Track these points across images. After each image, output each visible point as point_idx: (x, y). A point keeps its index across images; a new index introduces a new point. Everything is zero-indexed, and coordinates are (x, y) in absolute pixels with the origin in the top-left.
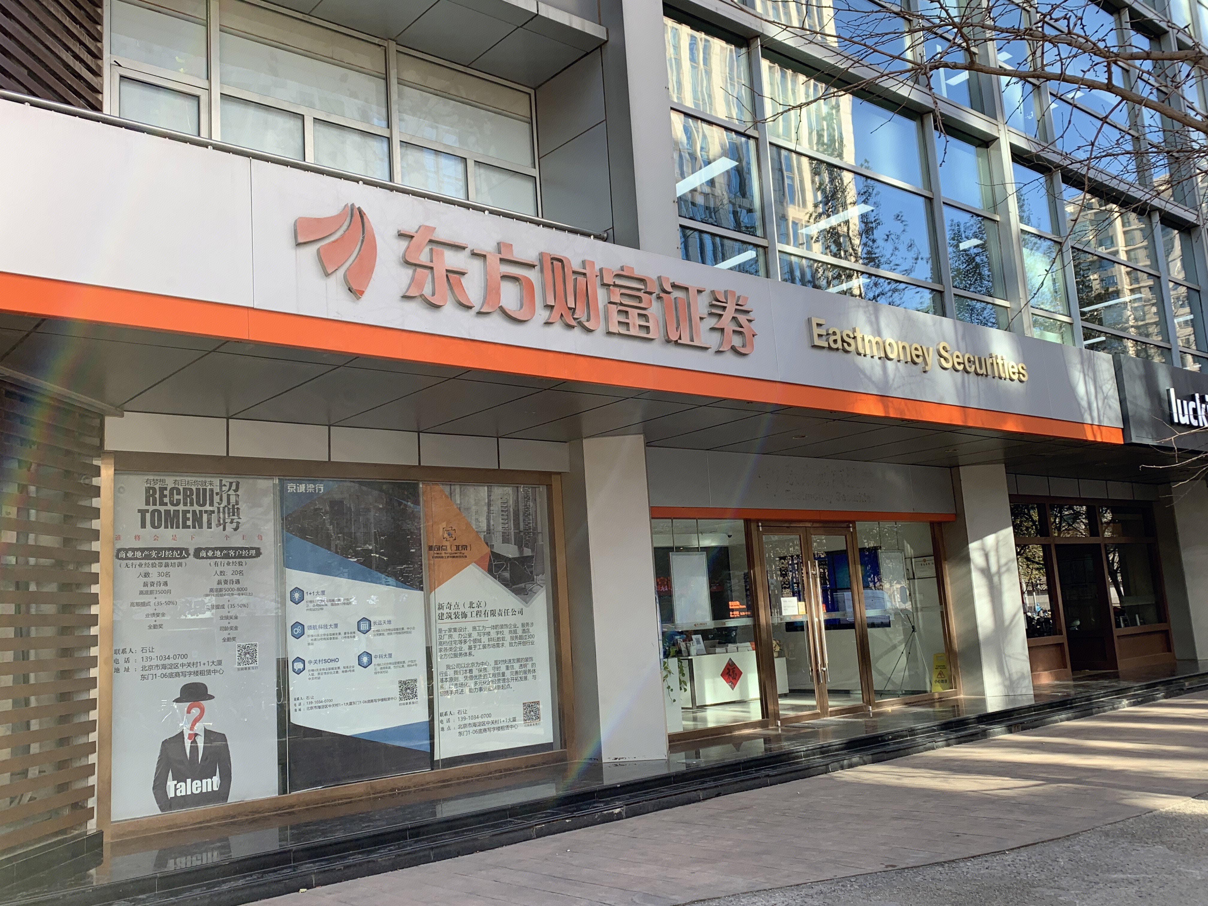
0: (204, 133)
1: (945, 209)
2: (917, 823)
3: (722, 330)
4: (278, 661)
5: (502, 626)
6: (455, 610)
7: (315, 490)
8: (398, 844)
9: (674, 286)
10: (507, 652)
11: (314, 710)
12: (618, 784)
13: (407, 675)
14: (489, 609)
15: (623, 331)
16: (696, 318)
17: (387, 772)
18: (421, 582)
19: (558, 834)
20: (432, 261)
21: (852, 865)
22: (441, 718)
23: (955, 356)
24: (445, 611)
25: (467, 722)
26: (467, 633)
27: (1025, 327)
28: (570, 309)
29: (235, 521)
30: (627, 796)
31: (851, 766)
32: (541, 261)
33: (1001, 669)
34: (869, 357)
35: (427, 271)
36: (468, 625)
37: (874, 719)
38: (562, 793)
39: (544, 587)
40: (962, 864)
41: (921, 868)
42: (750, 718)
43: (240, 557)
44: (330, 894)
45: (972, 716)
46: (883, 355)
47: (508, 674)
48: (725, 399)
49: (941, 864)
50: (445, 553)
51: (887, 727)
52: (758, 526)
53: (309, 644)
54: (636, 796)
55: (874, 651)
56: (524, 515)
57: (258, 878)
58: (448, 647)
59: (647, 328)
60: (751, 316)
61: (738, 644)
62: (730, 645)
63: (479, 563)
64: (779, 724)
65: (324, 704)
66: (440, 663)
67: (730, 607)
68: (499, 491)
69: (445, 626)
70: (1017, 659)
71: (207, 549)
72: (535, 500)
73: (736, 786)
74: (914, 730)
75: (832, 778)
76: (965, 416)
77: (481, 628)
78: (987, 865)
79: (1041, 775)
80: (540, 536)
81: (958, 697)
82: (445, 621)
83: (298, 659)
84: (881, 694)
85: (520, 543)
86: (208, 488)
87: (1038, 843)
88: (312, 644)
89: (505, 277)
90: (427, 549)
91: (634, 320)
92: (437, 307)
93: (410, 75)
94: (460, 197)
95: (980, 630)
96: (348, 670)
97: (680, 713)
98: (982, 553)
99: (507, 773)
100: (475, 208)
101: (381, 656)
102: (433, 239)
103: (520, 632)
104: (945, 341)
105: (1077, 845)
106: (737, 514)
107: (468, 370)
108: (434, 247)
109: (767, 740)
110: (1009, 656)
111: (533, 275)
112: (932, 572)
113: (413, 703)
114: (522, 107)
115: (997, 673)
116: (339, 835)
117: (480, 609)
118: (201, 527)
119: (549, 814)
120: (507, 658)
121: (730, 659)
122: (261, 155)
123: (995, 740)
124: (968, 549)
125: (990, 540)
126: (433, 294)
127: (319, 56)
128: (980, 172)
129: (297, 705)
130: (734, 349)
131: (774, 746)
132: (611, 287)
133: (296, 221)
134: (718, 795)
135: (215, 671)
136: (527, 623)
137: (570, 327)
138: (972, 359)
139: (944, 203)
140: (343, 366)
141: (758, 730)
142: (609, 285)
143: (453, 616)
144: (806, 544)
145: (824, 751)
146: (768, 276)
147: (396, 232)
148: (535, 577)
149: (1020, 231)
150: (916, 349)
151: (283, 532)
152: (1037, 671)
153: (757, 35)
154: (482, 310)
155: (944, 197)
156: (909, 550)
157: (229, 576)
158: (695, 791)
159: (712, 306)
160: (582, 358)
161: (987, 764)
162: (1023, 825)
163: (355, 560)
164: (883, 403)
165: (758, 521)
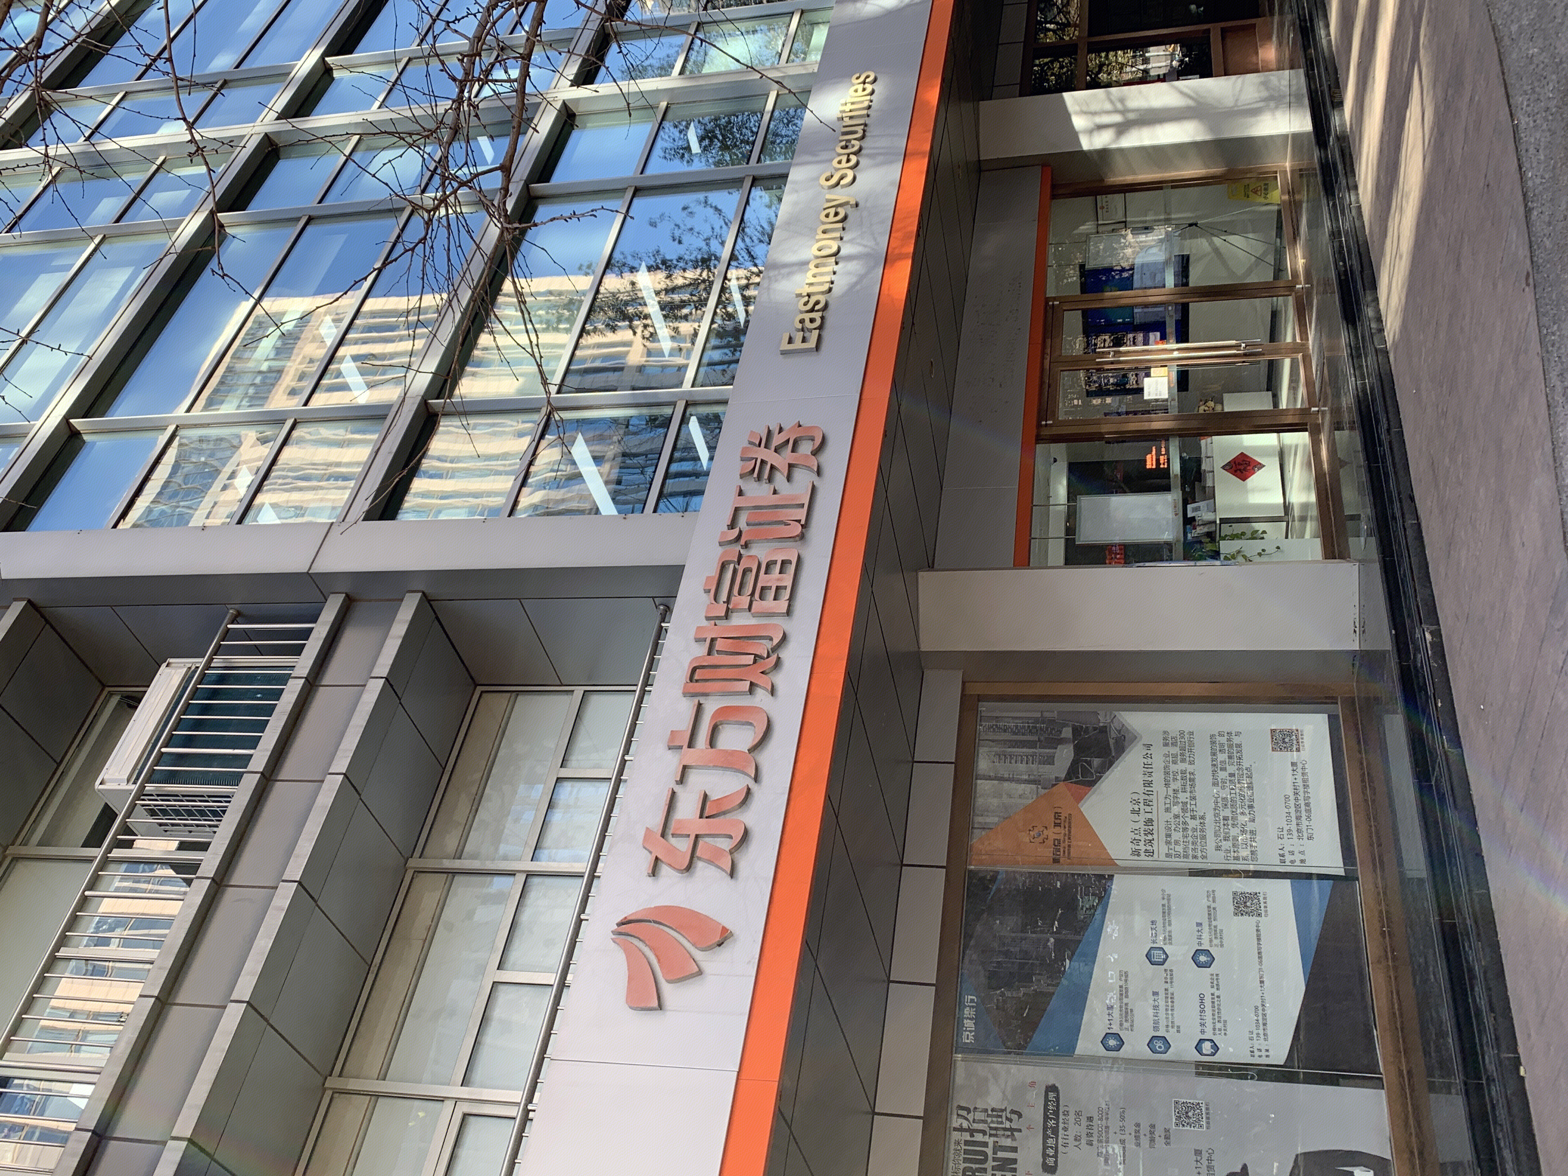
0: (513, 1112)
1: (649, 172)
2: (1466, 239)
3: (791, 466)
4: (1198, 1074)
5: (1167, 773)
6: (1142, 834)
7: (973, 1007)
8: (1462, 935)
9: (732, 526)
10: (1202, 766)
11: (1268, 1032)
12: (1391, 632)
13: (1226, 906)
14: (1141, 789)
15: (786, 594)
16: (774, 500)
17: (1358, 941)
18: (1101, 877)
19: (1458, 718)
20: (688, 836)
21: (1523, 330)
22: (1288, 863)
23: (839, 166)
24: (1142, 847)
25: (1294, 827)
26: (1173, 820)
27: (804, 72)
28: (755, 662)
29: (1009, 1115)
30: (1408, 622)
31: (1379, 319)
32: (694, 695)
33: (1254, 112)
34: (834, 278)
35: (701, 842)
36: (1162, 818)
37: (1315, 283)
38: (1400, 705)
39: (1116, 713)
40: (1530, 183)
41: (1533, 239)
42: (1305, 446)
43: (1056, 1113)
44: (1529, 1035)
45: (1316, 153)
46: (833, 259)
47: (1231, 769)
48: (880, 466)
49: (1528, 212)
50: (1064, 841)
51: (1326, 268)
52: (1046, 425)
53: (1178, 1031)
54: (1409, 609)
55: (1221, 279)
56: (1016, 734)
57: (1502, 1130)
58: (1191, 846)
59: (784, 563)
60: (775, 429)
61: (1203, 455)
62: (1203, 467)
63: (1079, 798)
64: (1317, 409)
65: (1260, 1018)
66: (1215, 860)
67: (1154, 467)
68: (983, 764)
69: (1161, 848)
70: (1241, 91)
71: (1045, 1155)
72: (997, 717)
73: (1401, 473)
74: (1333, 232)
75: (1395, 345)
76: (916, 154)
77: (1168, 801)
78: (1532, 150)
79: (1405, 68)
80: (1046, 714)
81: (1288, 170)
82: (1155, 848)
83: (1198, 1048)
84: (1279, 270)
85: (1055, 742)
86: (964, 1147)
87: (1504, 80)
88: (1178, 1027)
89: (712, 743)
90: (1056, 866)
91: (772, 579)
92: (746, 834)
93: (451, 842)
94: (605, 790)
95: (1199, 138)
96: (1215, 982)
97: (1293, 541)
98: (1095, 134)
99: (1367, 779)
100: (621, 772)
101: (1200, 937)
102: (660, 831)
103: (1175, 750)
104: (818, 178)
105: (1509, 28)
106: (1028, 450)
107: (828, 797)
108: (670, 831)
109: (1337, 426)
110: (1237, 100)
111: (711, 706)
112: (1119, 197)
113: (1265, 898)
114: (495, 703)
115: (1259, 118)
116: (1446, 1014)
117: (1141, 801)
118: (1015, 1161)
119: (1429, 727)
120: (1210, 769)
121: (1223, 467)
122: (543, 1041)
123: (1351, 124)
124: (1090, 152)
125: (1079, 122)
126: (730, 837)
127: (422, 957)
128: (607, 126)
129: (1260, 1054)
130: (816, 453)
131: (1346, 418)
132: (731, 606)
133: (631, 1008)
134: (1412, 499)
135: (1210, 1160)
136: (1165, 739)
137: (778, 663)
138: (843, 143)
139: (642, 173)
140: (816, 960)
141: (1323, 437)
142: (728, 609)
143: (1150, 837)
144: (1074, 364)
145: (1356, 354)
146: (725, 402)
147: (651, 879)
148: (1101, 725)
149: (682, 76)
150: (827, 216)
151: (1027, 1054)
152: (1258, 64)
153: (424, 403)
154: (753, 776)
155: (635, 173)
156: (1087, 227)
157: (1083, 1130)
158: (1405, 530)
159: (759, 478)
160: (819, 650)
161: (1386, 138)
162: (1477, 98)
163: (1068, 961)
164: (895, 261)
165: (1039, 426)
